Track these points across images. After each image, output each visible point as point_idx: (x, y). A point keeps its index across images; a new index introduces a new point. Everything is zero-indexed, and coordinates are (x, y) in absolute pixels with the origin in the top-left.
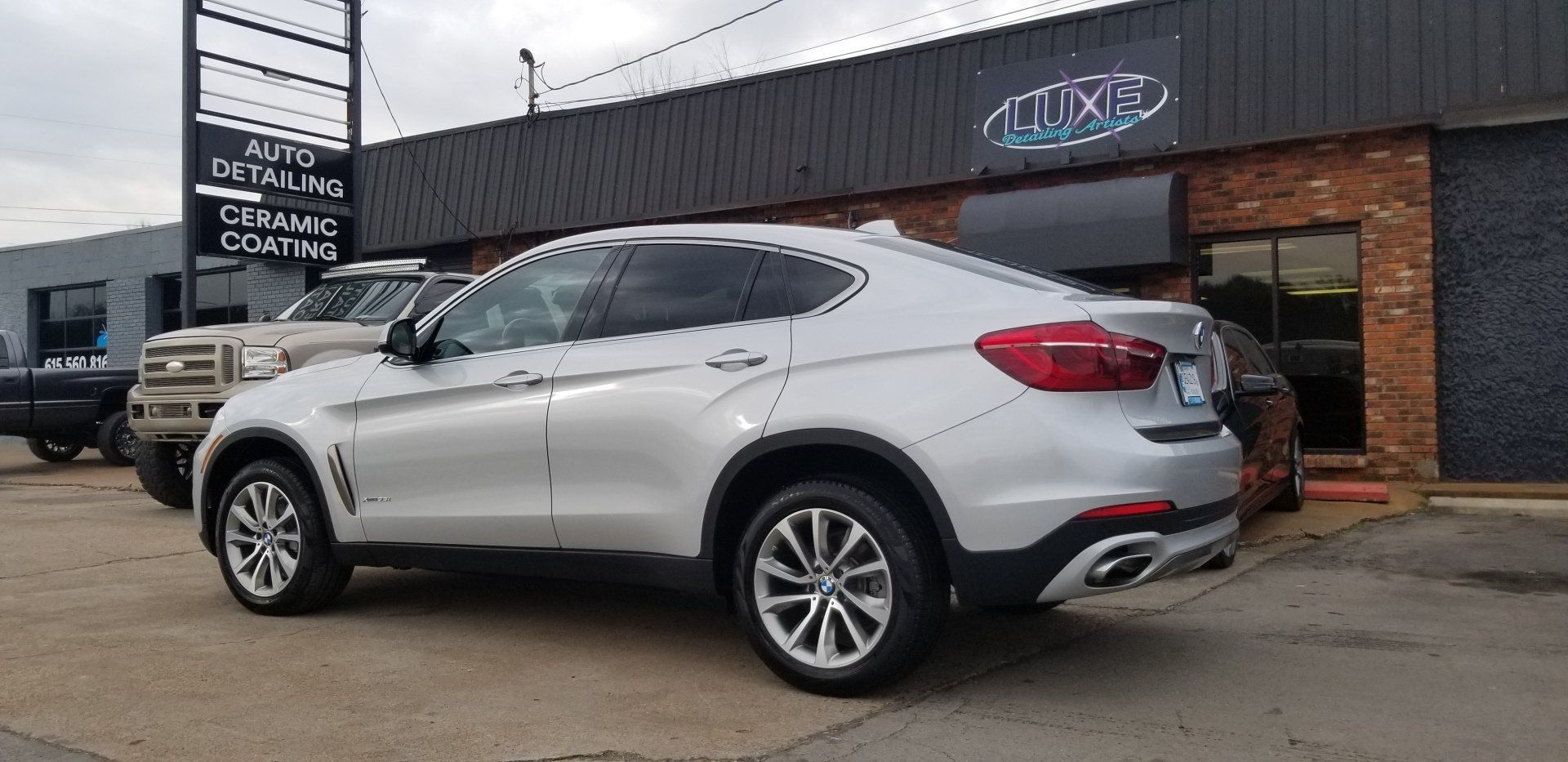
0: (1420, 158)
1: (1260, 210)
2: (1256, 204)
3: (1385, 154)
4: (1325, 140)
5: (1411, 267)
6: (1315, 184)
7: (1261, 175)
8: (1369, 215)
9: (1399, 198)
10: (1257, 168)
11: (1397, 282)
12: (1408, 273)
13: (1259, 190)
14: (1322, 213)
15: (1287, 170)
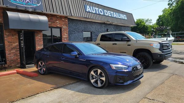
0: (67, 21)
1: (51, 24)
2: (50, 23)
3: (64, 19)
4: (58, 16)
5: (67, 34)
6: (57, 21)
7: (51, 19)
8: (62, 27)
9: (65, 25)
10: (50, 18)
11: (65, 35)
12: (66, 35)
13: (51, 21)
14: (58, 26)
15: (54, 19)
